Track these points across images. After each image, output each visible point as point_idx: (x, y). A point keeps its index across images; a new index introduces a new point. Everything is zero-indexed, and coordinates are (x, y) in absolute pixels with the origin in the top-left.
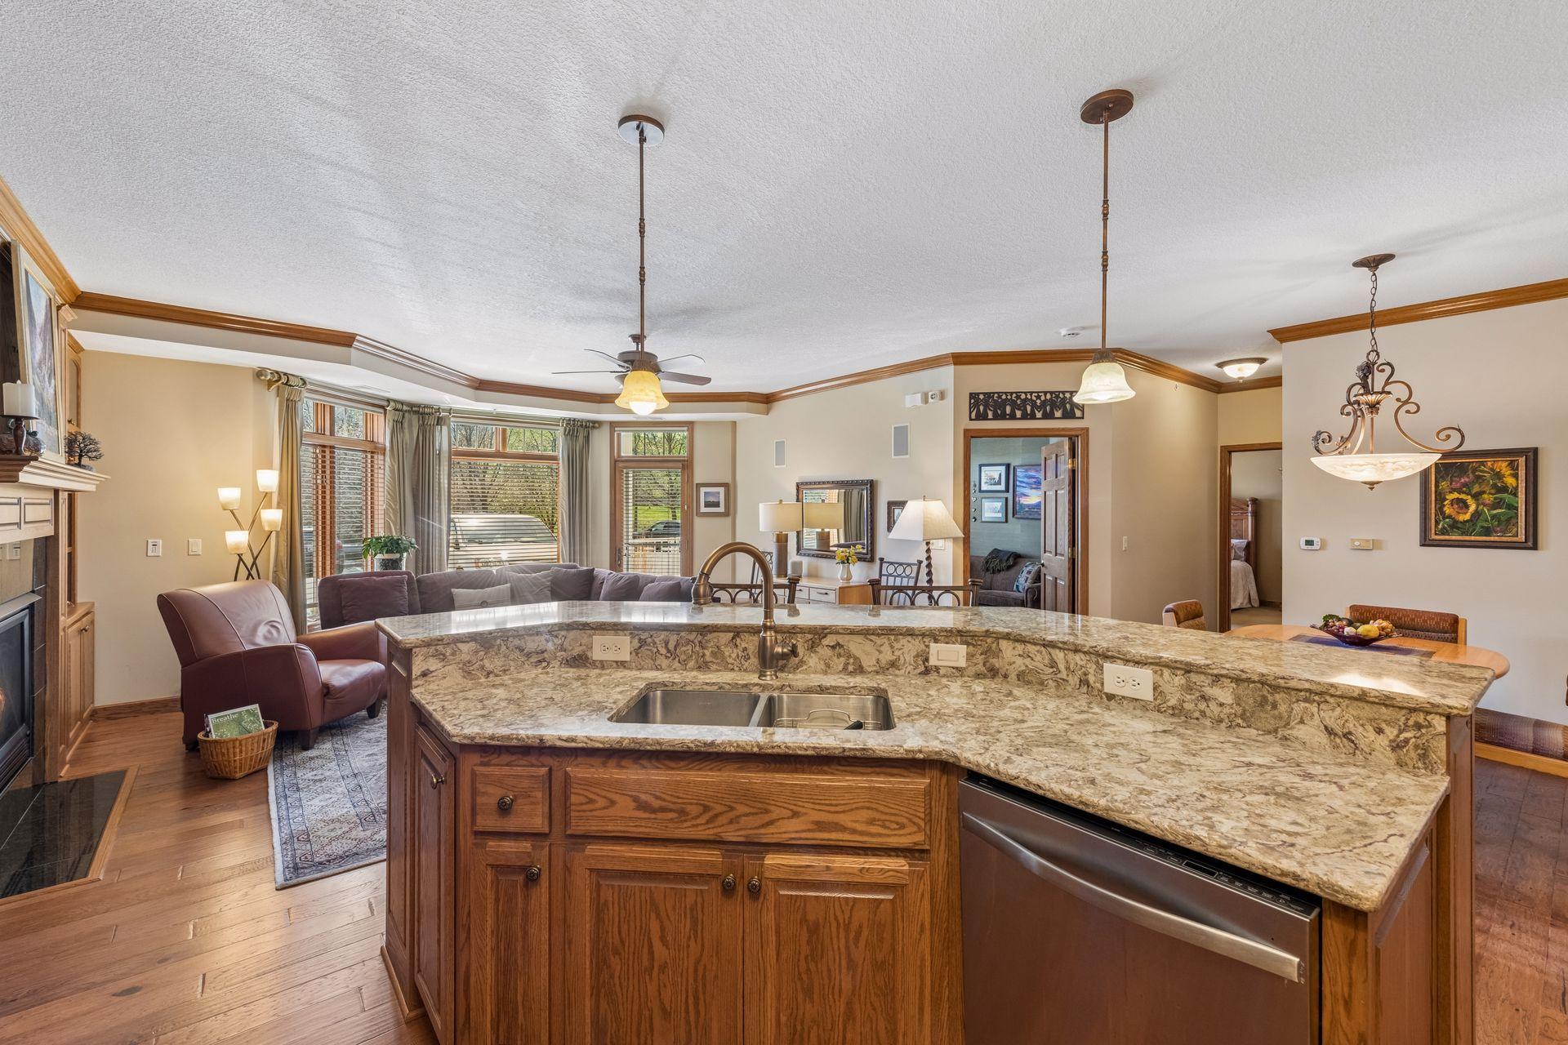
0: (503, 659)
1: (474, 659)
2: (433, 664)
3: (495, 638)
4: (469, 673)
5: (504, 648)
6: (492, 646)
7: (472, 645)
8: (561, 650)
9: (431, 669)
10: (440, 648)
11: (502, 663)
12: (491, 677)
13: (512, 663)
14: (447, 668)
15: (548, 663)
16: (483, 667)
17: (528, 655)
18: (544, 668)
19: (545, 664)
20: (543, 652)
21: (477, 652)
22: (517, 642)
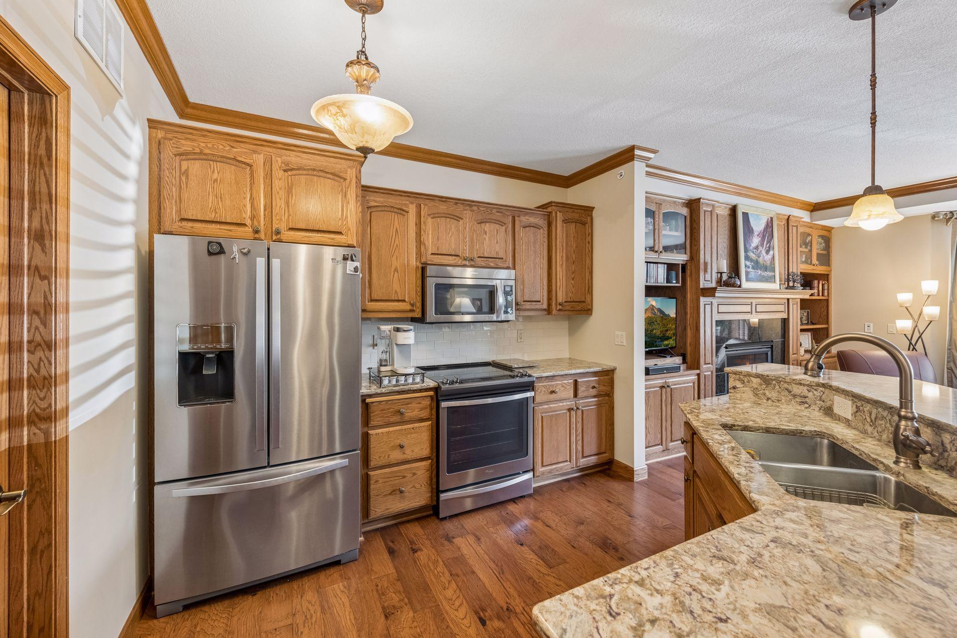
0: (777, 393)
1: (759, 388)
2: (738, 384)
3: (772, 380)
4: (757, 395)
5: (777, 387)
6: (770, 384)
7: (758, 380)
8: (820, 400)
9: (737, 386)
10: (742, 377)
11: (776, 396)
12: (770, 401)
13: (783, 398)
14: (745, 388)
15: (810, 406)
16: (765, 394)
17: (795, 396)
18: (806, 408)
19: (806, 405)
20: (805, 397)
21: (761, 385)
22: (786, 385)
